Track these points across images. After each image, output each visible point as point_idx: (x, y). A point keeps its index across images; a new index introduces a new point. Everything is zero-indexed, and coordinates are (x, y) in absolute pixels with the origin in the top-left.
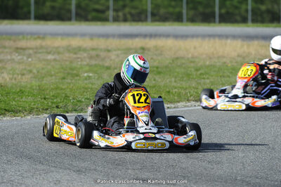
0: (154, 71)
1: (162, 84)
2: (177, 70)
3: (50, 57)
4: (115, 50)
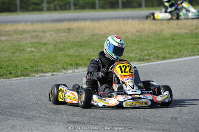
0: (77, 45)
1: (84, 54)
2: (94, 43)
3: (3, 38)
4: (49, 31)
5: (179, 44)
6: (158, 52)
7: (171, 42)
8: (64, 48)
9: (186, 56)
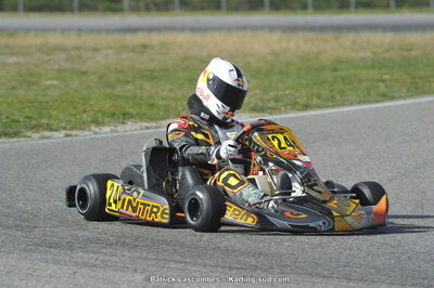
6: (298, 94)
7: (328, 75)
8: (118, 81)
9: (351, 104)
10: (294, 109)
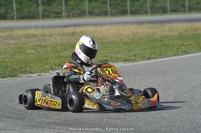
5: (166, 45)
8: (62, 49)
9: (170, 56)
10: (143, 59)
